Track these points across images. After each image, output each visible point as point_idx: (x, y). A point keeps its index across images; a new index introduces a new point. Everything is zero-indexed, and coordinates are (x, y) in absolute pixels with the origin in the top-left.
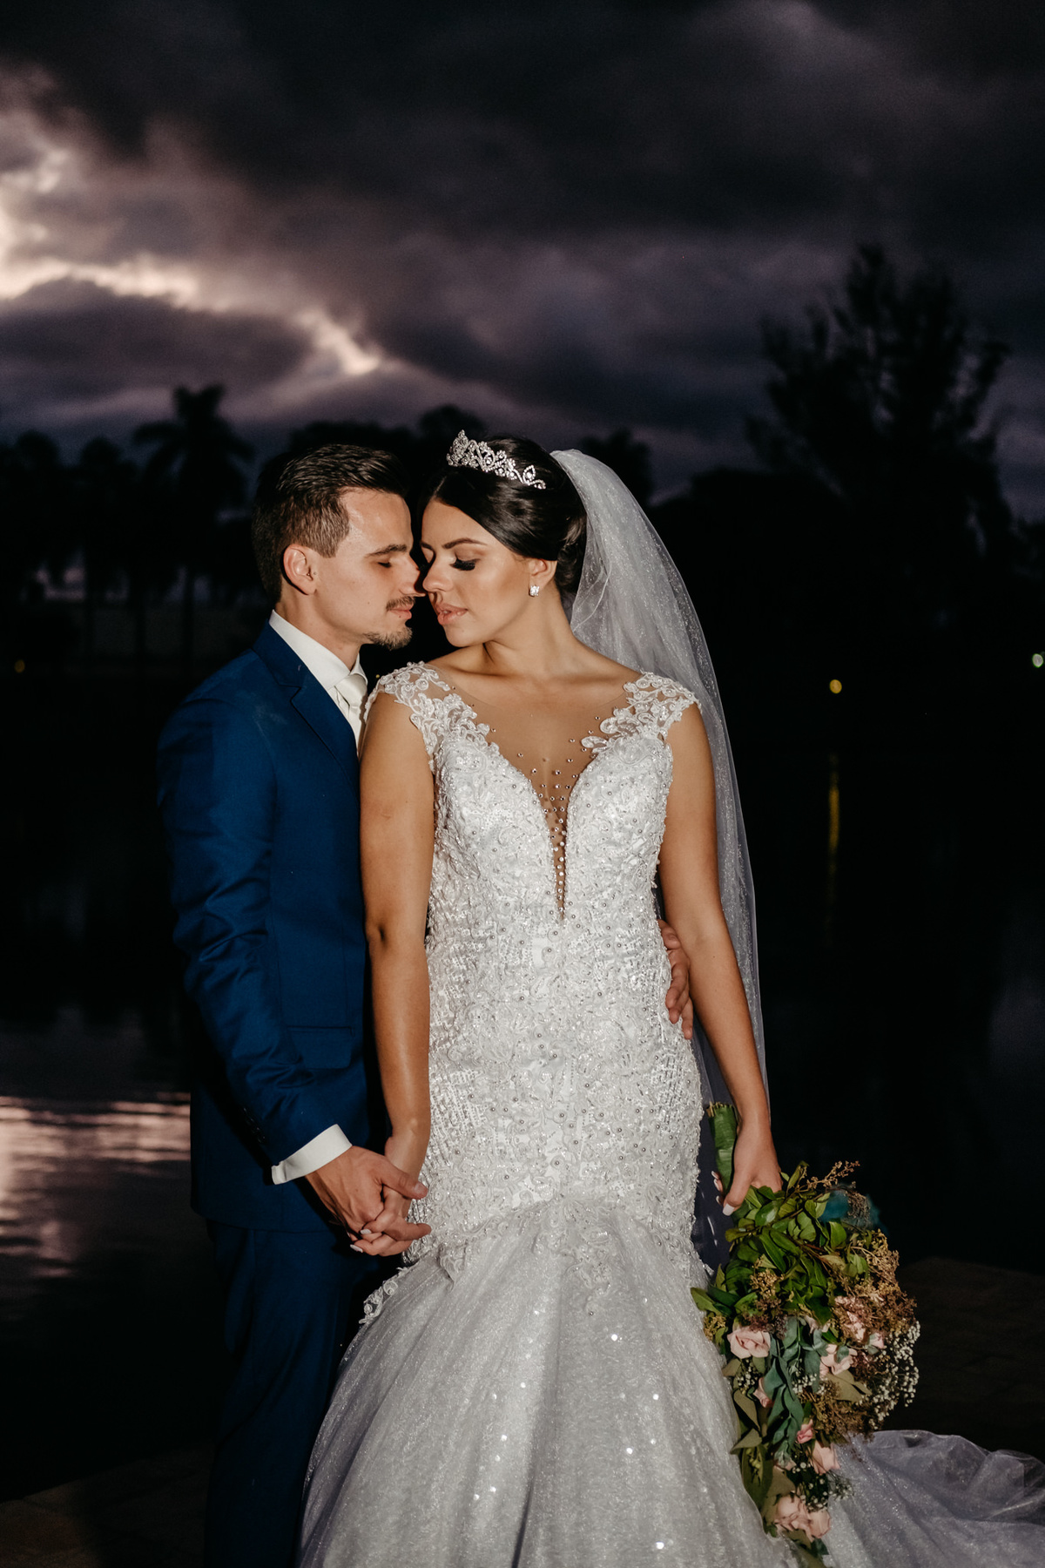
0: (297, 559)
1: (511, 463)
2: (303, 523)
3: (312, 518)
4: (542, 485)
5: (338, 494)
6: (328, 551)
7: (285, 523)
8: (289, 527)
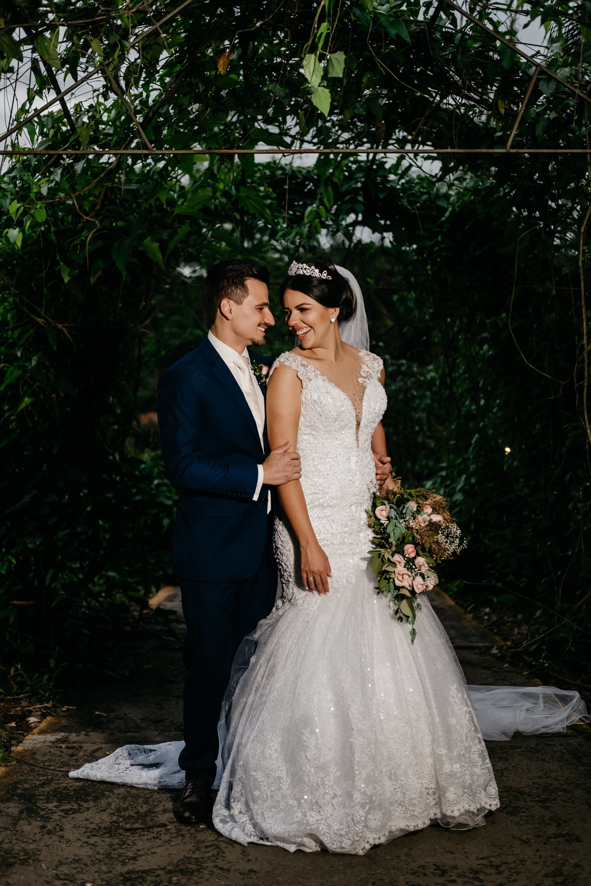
0: (226, 305)
1: (317, 271)
2: (230, 291)
3: (233, 288)
4: (330, 278)
5: (245, 280)
6: (239, 302)
7: (222, 290)
8: (223, 292)
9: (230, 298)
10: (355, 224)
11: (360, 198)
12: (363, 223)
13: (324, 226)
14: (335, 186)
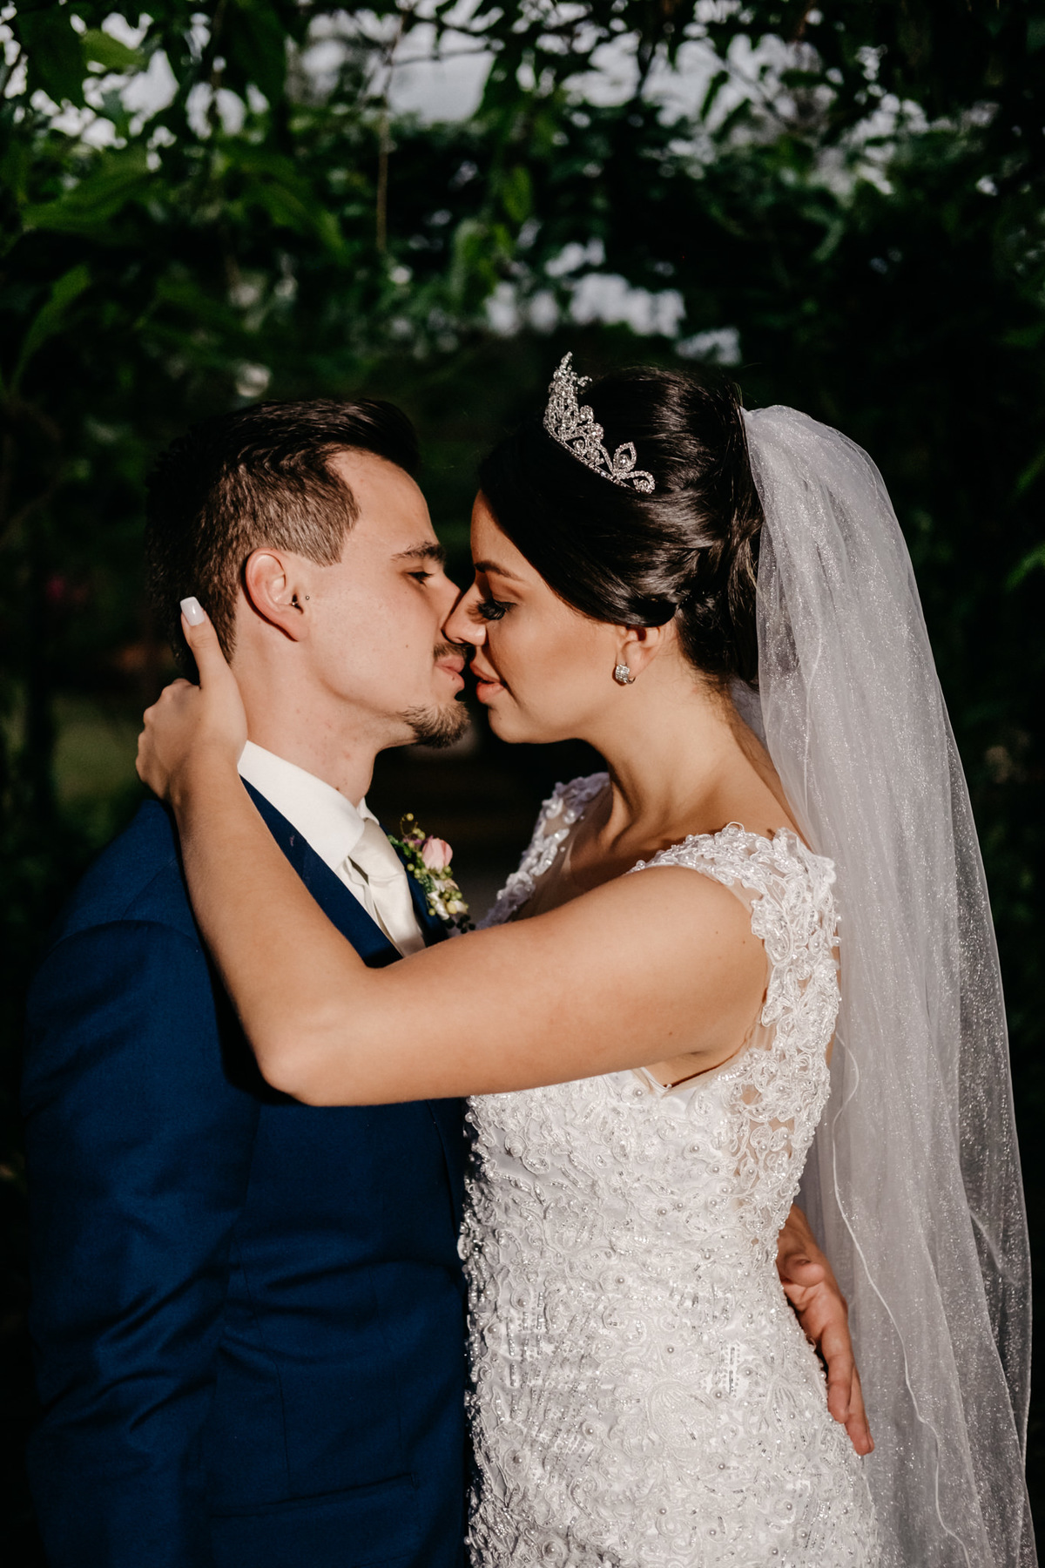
0: (270, 577)
6: (324, 555)
7: (235, 517)
8: (245, 523)
9: (283, 544)
10: (584, 270)
11: (600, 202)
12: (606, 269)
13: (507, 277)
14: (538, 170)
